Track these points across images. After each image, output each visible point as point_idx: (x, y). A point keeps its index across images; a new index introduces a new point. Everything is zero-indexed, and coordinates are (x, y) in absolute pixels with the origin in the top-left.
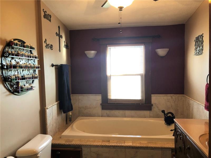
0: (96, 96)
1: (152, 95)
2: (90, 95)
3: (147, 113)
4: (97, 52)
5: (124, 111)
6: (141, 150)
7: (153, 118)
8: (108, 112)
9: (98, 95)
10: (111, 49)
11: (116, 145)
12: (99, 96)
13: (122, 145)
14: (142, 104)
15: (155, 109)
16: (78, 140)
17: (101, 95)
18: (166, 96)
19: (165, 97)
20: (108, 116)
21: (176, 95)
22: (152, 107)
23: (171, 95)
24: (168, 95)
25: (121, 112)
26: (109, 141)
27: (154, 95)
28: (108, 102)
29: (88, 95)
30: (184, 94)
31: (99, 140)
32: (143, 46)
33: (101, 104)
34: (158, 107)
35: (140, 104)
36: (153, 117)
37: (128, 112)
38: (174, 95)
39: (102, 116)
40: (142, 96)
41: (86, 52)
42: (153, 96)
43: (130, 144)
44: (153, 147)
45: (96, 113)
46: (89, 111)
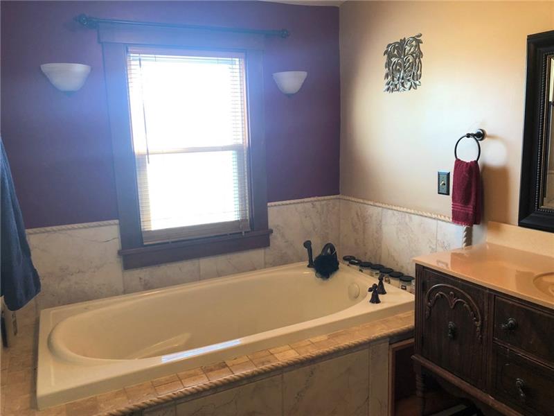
0: (101, 226)
1: (269, 204)
2: (75, 226)
3: (257, 255)
4: (92, 69)
5: (196, 261)
6: (321, 364)
7: (274, 266)
8: (144, 273)
9: (105, 222)
10: (142, 62)
11: (256, 371)
12: (111, 225)
13: (274, 364)
14: (245, 232)
15: (276, 240)
16: (117, 395)
17: (117, 221)
18: (301, 202)
19: (300, 205)
20: (148, 287)
21: (323, 198)
22: (271, 237)
23: (312, 199)
24: (306, 200)
25: (187, 266)
26: (223, 366)
27: (273, 204)
28: (143, 243)
29: (69, 226)
30: (338, 194)
31: (192, 372)
32: (237, 59)
33: (119, 253)
34: (283, 236)
35: (241, 233)
36: (275, 264)
37: (206, 263)
38: (320, 198)
39: (125, 292)
40: (242, 210)
41: (46, 67)
42: (272, 206)
43: (290, 355)
44: (351, 344)
45: (104, 285)
46: (76, 283)
